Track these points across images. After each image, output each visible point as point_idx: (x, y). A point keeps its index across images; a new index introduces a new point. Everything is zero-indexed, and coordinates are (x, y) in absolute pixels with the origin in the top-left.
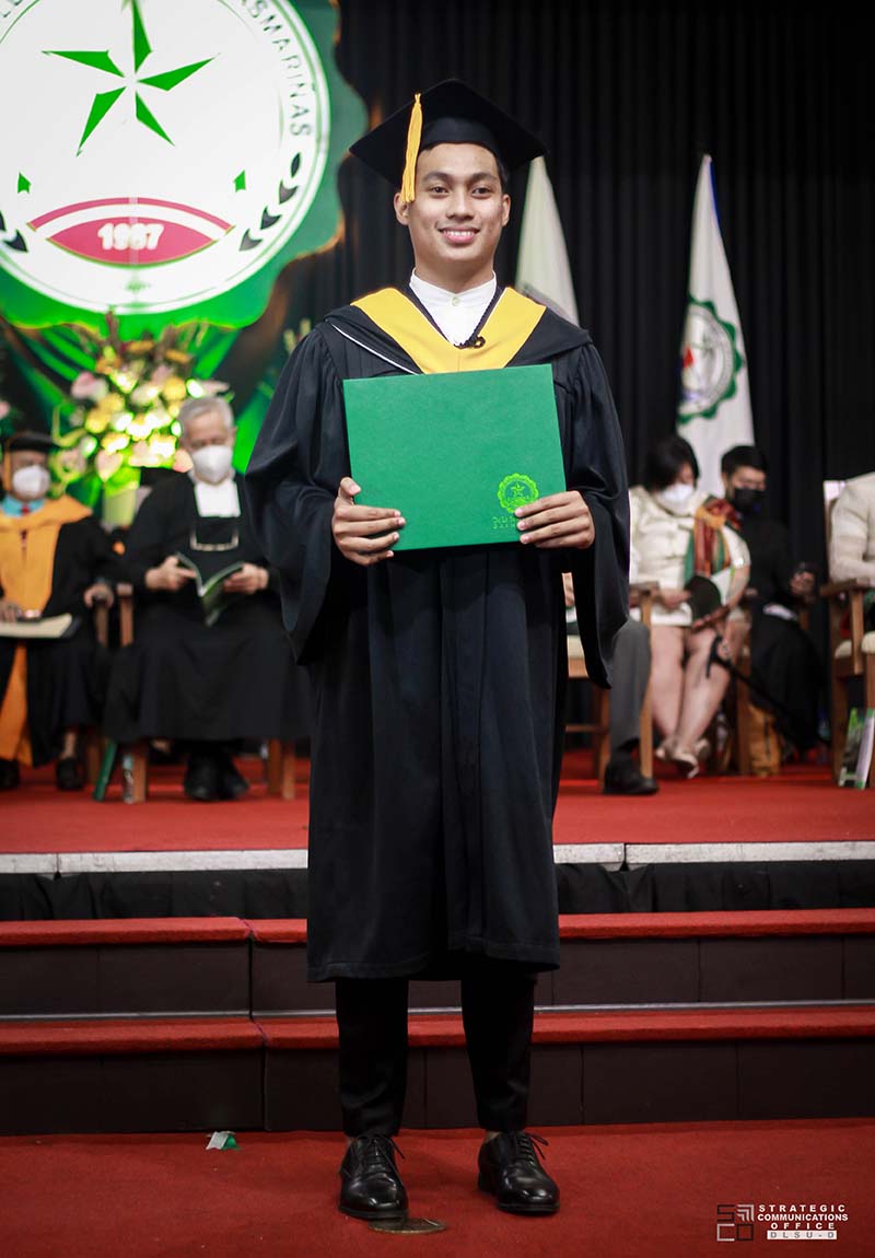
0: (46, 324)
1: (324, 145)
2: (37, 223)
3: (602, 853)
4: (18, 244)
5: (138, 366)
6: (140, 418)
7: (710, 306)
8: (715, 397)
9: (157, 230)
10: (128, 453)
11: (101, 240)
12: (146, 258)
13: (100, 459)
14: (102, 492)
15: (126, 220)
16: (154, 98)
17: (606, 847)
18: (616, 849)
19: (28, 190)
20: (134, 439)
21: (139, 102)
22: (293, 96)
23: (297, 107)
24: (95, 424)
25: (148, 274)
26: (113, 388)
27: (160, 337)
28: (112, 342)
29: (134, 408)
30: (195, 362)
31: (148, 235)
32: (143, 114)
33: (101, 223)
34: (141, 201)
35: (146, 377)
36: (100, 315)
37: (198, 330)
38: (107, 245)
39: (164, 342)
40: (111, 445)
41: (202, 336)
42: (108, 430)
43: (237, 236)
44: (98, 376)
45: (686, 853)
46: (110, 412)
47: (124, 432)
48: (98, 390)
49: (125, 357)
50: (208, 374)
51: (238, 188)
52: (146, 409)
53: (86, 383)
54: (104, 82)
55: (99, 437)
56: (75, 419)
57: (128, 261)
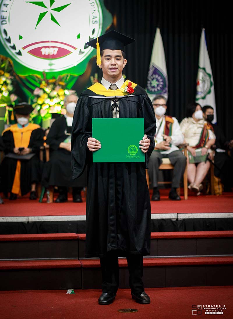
0: (27, 75)
1: (101, 26)
2: (25, 48)
3: (172, 216)
4: (19, 53)
5: (51, 86)
6: (52, 100)
7: (204, 69)
8: (205, 93)
9: (56, 49)
10: (49, 109)
11: (41, 52)
12: (53, 57)
13: (41, 111)
14: (42, 120)
15: (48, 47)
16: (56, 14)
17: (172, 214)
18: (175, 215)
19: (22, 39)
20: (50, 106)
21: (51, 15)
22: (93, 13)
23: (94, 16)
24: (40, 102)
25: (54, 61)
26: (45, 92)
27: (57, 78)
28: (44, 80)
29: (50, 97)
30: (66, 85)
31: (54, 51)
32: (53, 18)
33: (42, 48)
34: (52, 42)
35: (53, 89)
36: (41, 72)
37: (67, 76)
38: (43, 53)
39: (59, 79)
40: (44, 107)
41: (68, 78)
42: (43, 103)
43: (78, 51)
44: (41, 89)
45: (193, 216)
46: (44, 98)
47: (48, 104)
48: (41, 93)
49: (48, 84)
50: (70, 88)
51: (78, 38)
52: (53, 98)
53: (38, 91)
54: (42, 10)
55: (41, 105)
56: (35, 100)
57: (49, 58)
